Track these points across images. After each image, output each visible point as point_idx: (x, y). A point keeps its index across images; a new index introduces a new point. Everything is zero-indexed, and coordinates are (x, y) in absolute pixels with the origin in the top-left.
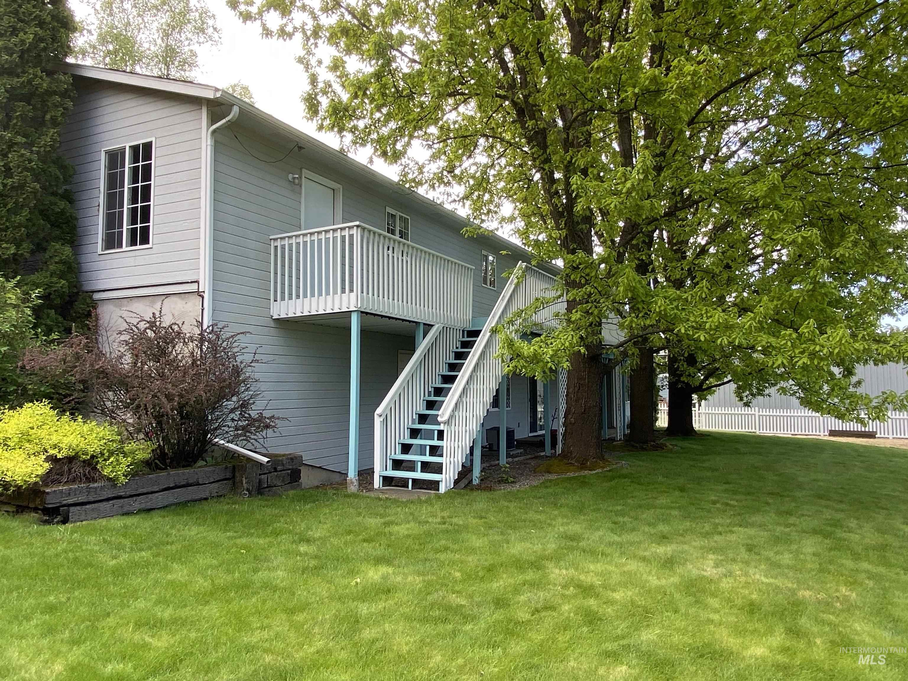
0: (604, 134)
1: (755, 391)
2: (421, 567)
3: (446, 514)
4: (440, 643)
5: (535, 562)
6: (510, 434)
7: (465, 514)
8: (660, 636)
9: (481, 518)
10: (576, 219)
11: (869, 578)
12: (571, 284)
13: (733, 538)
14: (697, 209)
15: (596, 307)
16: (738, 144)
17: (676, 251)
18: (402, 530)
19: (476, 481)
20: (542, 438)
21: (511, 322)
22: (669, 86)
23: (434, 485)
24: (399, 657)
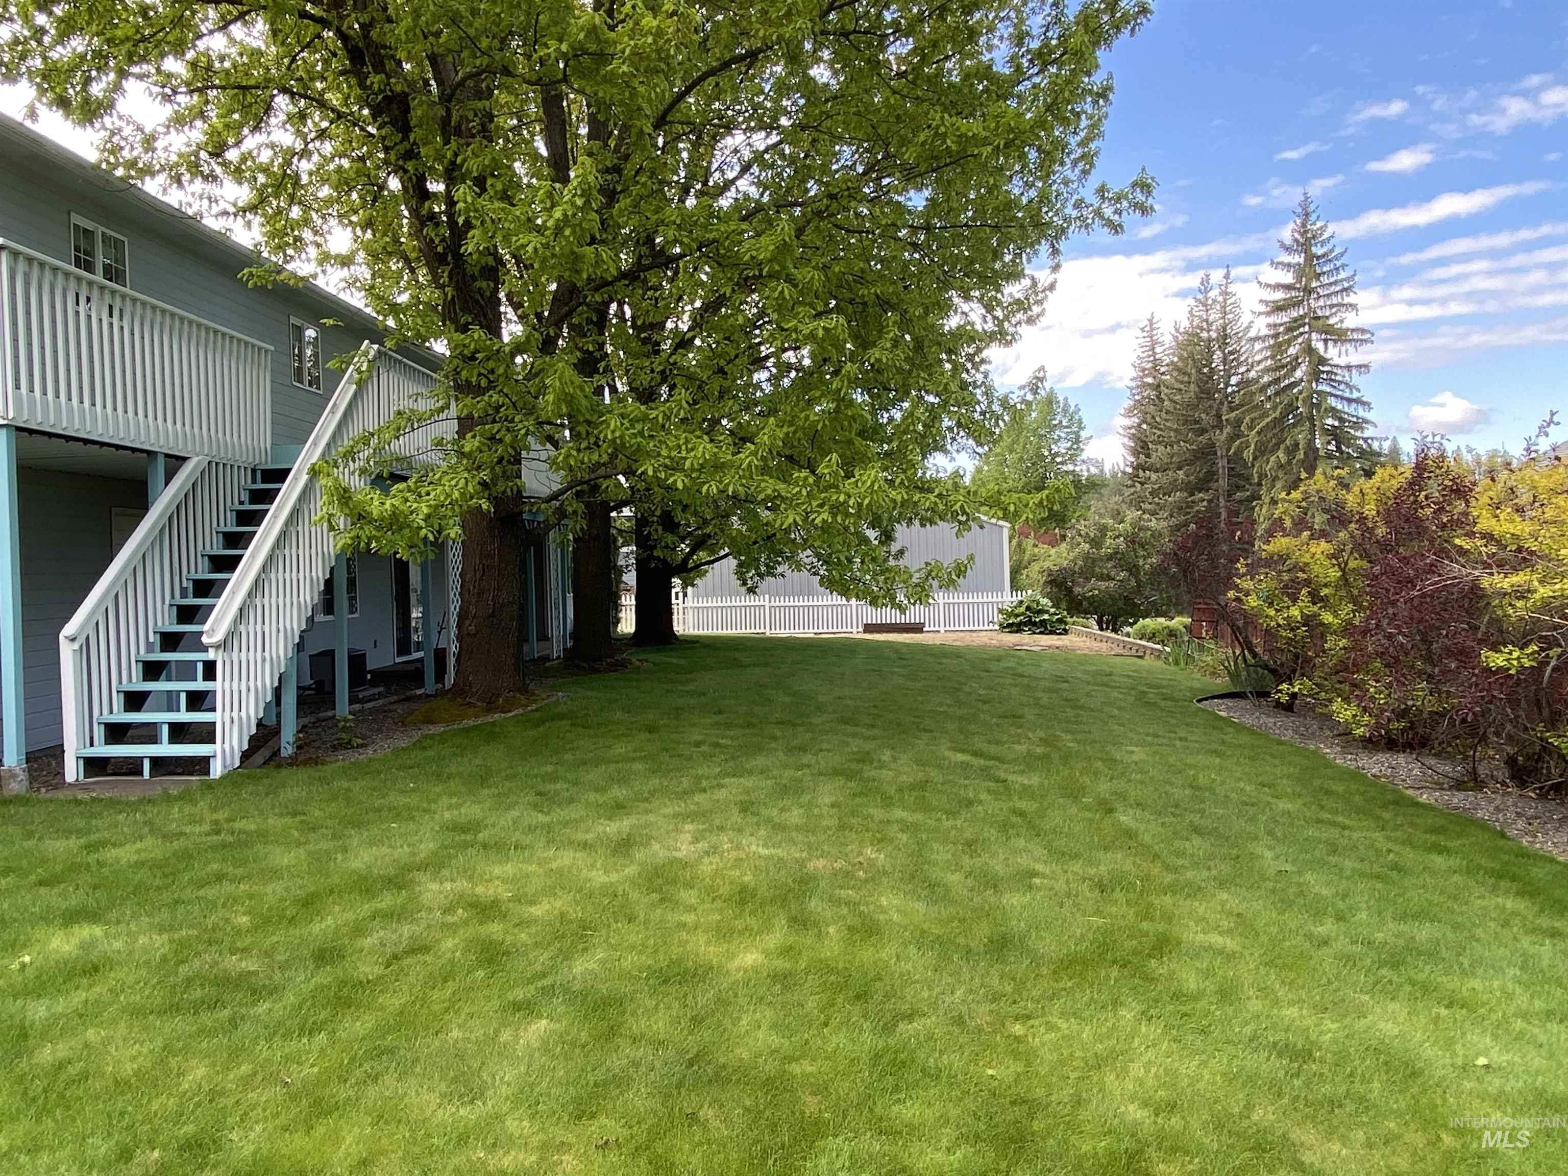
0: (520, 121)
1: (763, 569)
2: (165, 915)
3: (221, 815)
4: (204, 1045)
5: (396, 876)
6: (357, 661)
7: (261, 812)
8: (603, 962)
9: (295, 814)
10: (469, 271)
11: (902, 831)
12: (464, 388)
13: (722, 794)
14: (676, 273)
15: (508, 430)
16: (738, 168)
17: (645, 341)
18: (126, 854)
19: (287, 750)
20: (419, 665)
21: (350, 455)
22: (619, 47)
23: (201, 765)
24: (117, 1083)
